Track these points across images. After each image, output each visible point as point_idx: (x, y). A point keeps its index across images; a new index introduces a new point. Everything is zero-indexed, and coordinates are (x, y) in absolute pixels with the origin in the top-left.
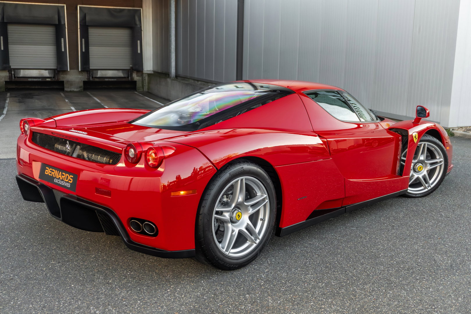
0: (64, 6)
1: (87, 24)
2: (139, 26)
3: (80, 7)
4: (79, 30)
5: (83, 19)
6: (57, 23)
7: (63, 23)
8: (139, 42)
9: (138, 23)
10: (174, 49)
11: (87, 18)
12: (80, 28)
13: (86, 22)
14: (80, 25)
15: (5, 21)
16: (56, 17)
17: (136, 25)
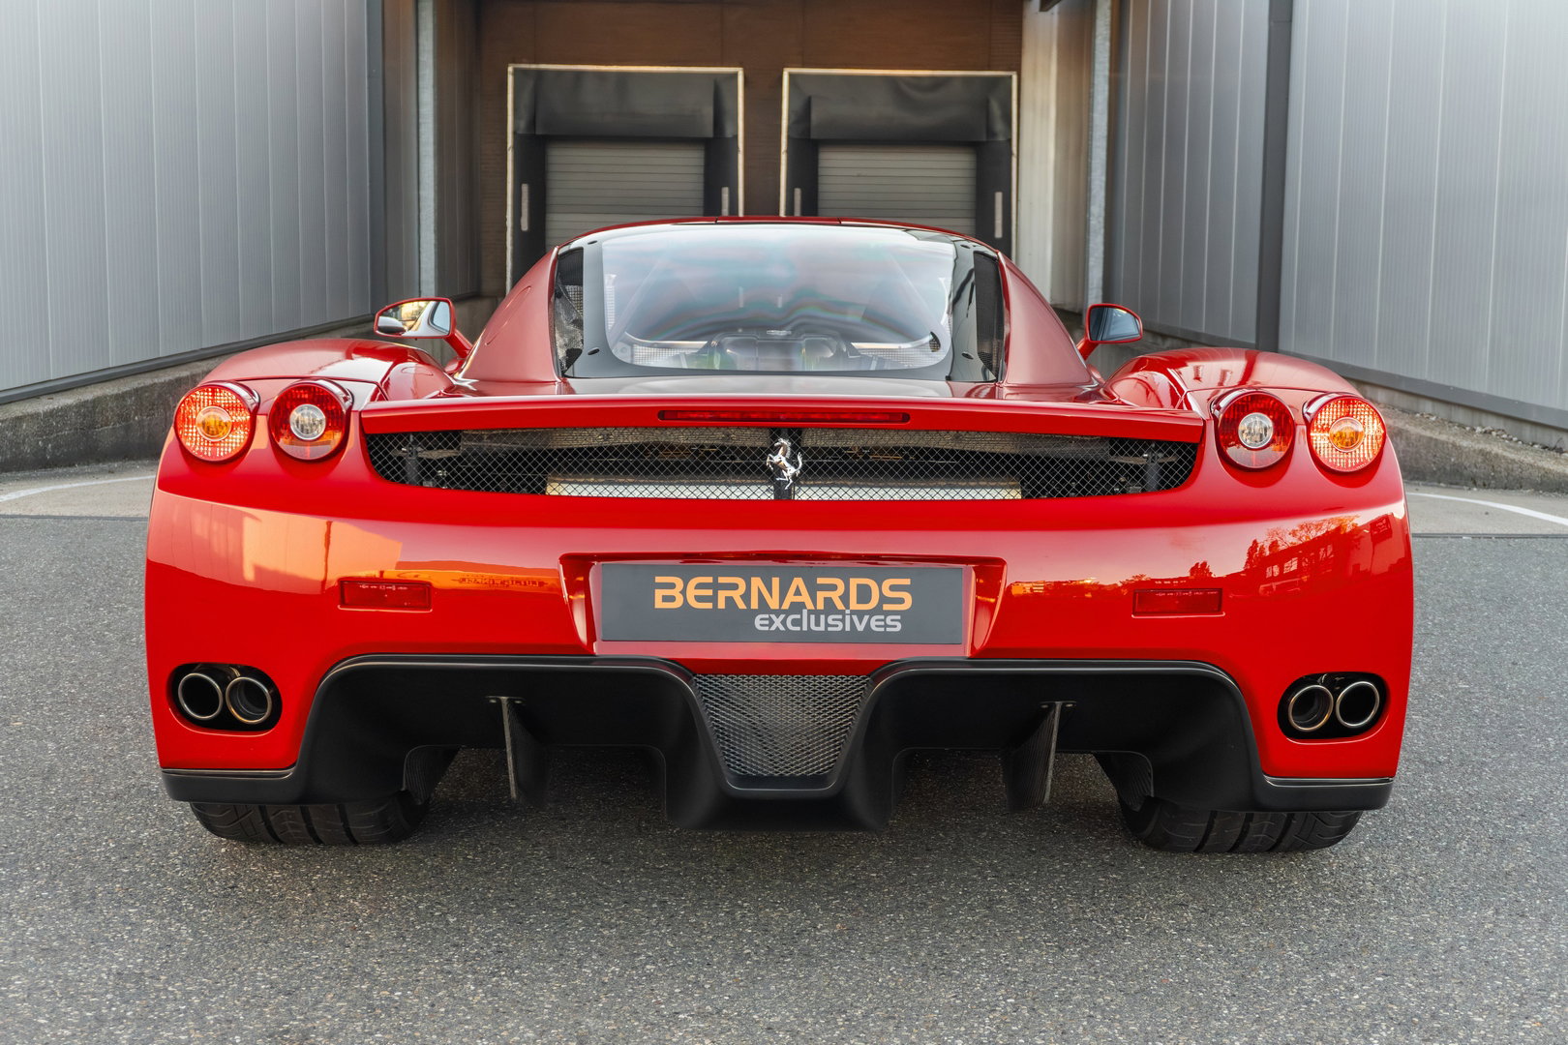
0: (735, 75)
1: (814, 135)
2: (1001, 138)
3: (791, 76)
4: (784, 158)
5: (802, 116)
6: (709, 132)
7: (729, 134)
8: (999, 196)
9: (999, 126)
10: (1102, 220)
11: (816, 116)
12: (788, 151)
13: (808, 130)
14: (789, 138)
15: (539, 132)
16: (708, 111)
17: (991, 132)
